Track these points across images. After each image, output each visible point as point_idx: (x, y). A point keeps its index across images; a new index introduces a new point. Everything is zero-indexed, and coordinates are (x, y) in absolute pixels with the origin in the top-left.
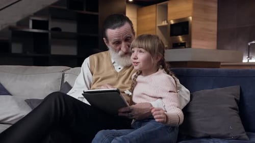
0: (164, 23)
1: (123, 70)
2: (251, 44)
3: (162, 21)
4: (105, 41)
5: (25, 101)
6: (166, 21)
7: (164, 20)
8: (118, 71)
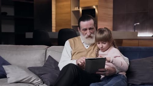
0: (76, 9)
1: (89, 47)
2: (136, 25)
3: (75, 7)
4: (79, 29)
5: (28, 68)
6: (77, 7)
7: (76, 7)
8: (87, 48)
